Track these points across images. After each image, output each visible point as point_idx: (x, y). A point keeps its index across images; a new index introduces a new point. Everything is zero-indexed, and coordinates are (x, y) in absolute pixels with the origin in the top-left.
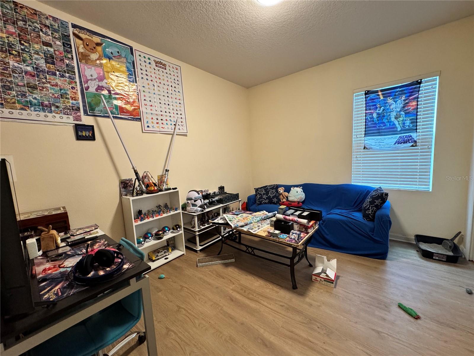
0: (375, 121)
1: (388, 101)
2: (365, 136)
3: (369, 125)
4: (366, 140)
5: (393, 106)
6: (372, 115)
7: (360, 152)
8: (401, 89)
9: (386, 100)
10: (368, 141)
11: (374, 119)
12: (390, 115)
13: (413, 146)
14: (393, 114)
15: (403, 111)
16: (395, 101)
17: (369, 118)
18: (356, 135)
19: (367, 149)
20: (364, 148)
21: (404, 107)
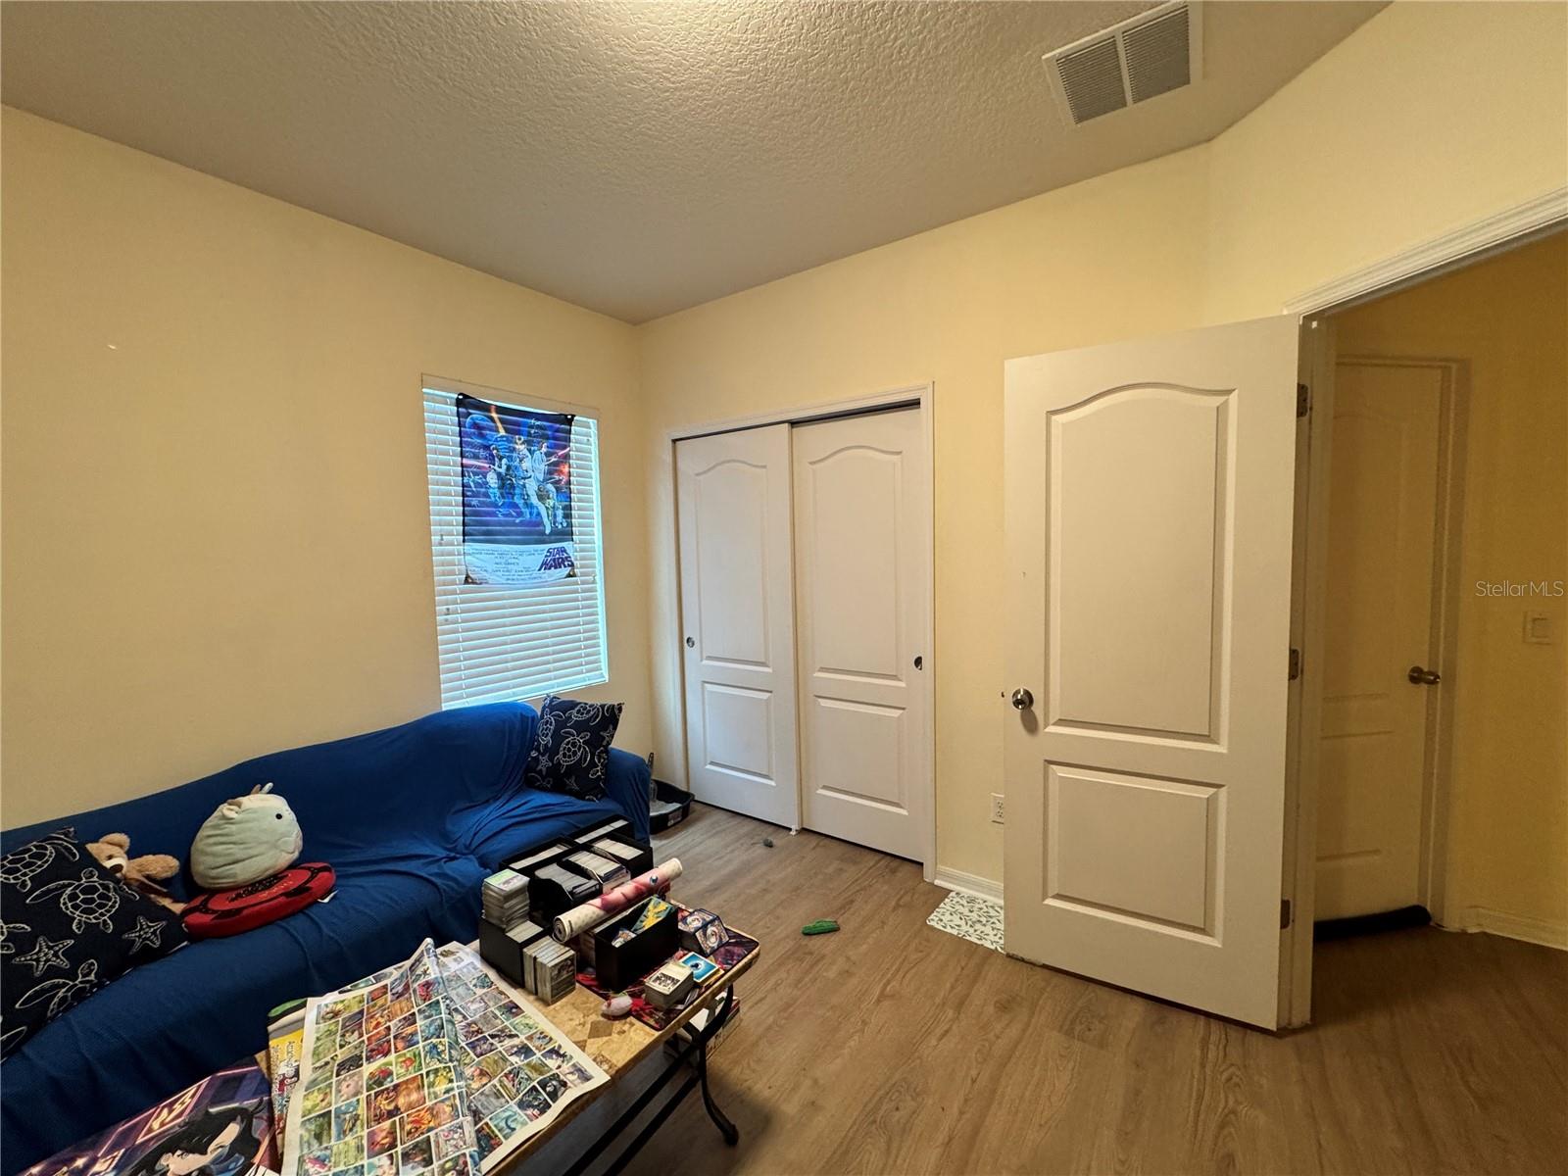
0: (492, 495)
1: (517, 447)
2: (464, 541)
3: (474, 506)
4: (470, 554)
5: (526, 464)
6: (485, 477)
7: (454, 593)
8: (539, 423)
9: (511, 442)
10: (477, 556)
11: (491, 490)
12: (524, 486)
13: (569, 576)
14: (532, 487)
15: (552, 483)
16: (529, 450)
17: (472, 484)
18: (442, 535)
19: (473, 583)
20: (466, 581)
21: (550, 473)
